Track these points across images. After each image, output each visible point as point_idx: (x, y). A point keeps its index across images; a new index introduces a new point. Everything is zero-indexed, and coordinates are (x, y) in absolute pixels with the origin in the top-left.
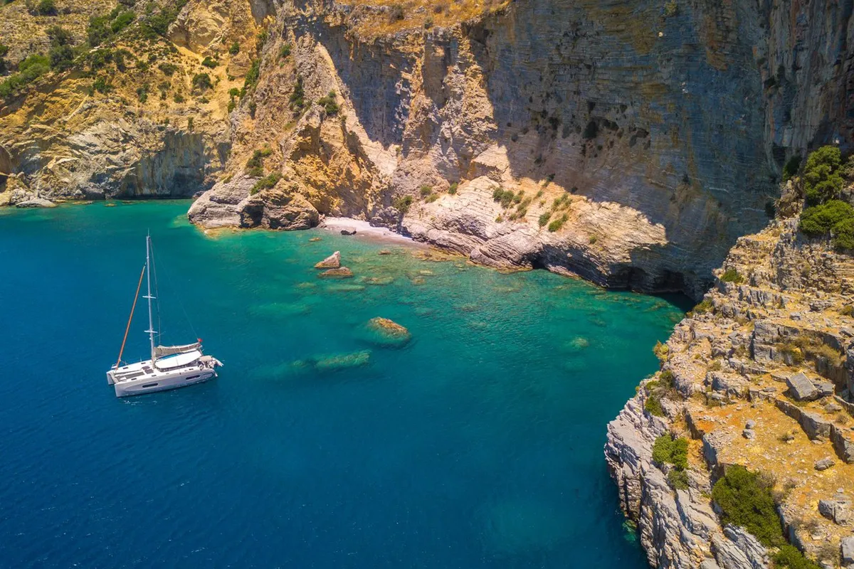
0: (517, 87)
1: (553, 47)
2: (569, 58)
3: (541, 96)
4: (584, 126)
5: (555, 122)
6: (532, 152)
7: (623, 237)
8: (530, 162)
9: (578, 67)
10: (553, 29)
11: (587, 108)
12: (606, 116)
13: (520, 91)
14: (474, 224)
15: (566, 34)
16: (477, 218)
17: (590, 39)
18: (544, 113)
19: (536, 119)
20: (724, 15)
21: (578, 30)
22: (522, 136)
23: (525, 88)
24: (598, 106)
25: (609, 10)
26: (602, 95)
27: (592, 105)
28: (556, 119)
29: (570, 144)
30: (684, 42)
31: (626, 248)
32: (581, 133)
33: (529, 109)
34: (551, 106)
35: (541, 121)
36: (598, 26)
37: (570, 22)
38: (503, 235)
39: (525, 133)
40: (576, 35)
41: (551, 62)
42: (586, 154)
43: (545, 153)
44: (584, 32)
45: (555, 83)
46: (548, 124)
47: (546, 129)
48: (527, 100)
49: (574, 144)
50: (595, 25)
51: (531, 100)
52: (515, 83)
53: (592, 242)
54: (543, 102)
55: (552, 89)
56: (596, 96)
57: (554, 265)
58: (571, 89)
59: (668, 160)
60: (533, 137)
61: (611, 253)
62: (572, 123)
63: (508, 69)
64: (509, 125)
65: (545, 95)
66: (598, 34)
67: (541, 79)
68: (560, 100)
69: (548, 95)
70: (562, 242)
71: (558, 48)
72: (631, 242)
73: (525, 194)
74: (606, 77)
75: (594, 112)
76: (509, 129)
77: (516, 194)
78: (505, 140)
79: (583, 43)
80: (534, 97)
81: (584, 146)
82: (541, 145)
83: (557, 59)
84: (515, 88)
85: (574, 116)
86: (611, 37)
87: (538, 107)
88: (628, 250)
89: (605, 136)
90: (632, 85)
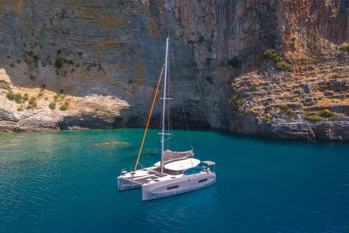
0: (16, 36)
1: (47, 19)
2: (56, 27)
3: (31, 44)
4: (53, 61)
5: (36, 58)
6: (25, 73)
7: (113, 106)
8: (26, 79)
9: (57, 32)
10: (50, 10)
11: (56, 53)
12: (66, 58)
13: (19, 39)
14: (4, 113)
15: (56, 14)
16: (5, 109)
17: (71, 20)
18: (31, 54)
19: (25, 56)
20: (160, 20)
21: (64, 14)
22: (17, 64)
23: (22, 38)
24: (62, 53)
25: (85, 8)
26: (69, 47)
27: (59, 52)
28: (37, 57)
29: (48, 70)
30: (139, 27)
31: (118, 109)
32: (53, 65)
33: (23, 50)
34: (36, 51)
35: (28, 57)
36: (77, 14)
37: (62, 9)
38: (28, 117)
39: (19, 63)
40: (63, 16)
41: (44, 27)
42: (59, 75)
43: (34, 74)
44: (67, 15)
45: (40, 38)
46: (32, 59)
47: (31, 62)
48: (22, 45)
49: (50, 70)
50: (75, 14)
51: (25, 45)
52: (15, 34)
53: (97, 110)
54: (32, 47)
55: (38, 41)
56: (66, 47)
57: (71, 126)
58: (50, 42)
59: (118, 75)
60: (24, 66)
61: (112, 113)
62: (47, 60)
63: (10, 26)
64: (9, 57)
65: (33, 43)
66: (76, 18)
67: (33, 35)
68: (42, 47)
69: (35, 44)
70: (77, 114)
71: (51, 20)
72: (119, 107)
73: (30, 95)
74: (75, 39)
75: (59, 56)
76: (9, 60)
77: (23, 95)
78: (6, 66)
79: (66, 20)
80: (27, 44)
81: (57, 71)
82: (30, 70)
83: (49, 26)
84: (14, 37)
85: (49, 56)
86: (84, 21)
87: (28, 49)
88: (119, 110)
89: (66, 67)
90: (91, 44)
